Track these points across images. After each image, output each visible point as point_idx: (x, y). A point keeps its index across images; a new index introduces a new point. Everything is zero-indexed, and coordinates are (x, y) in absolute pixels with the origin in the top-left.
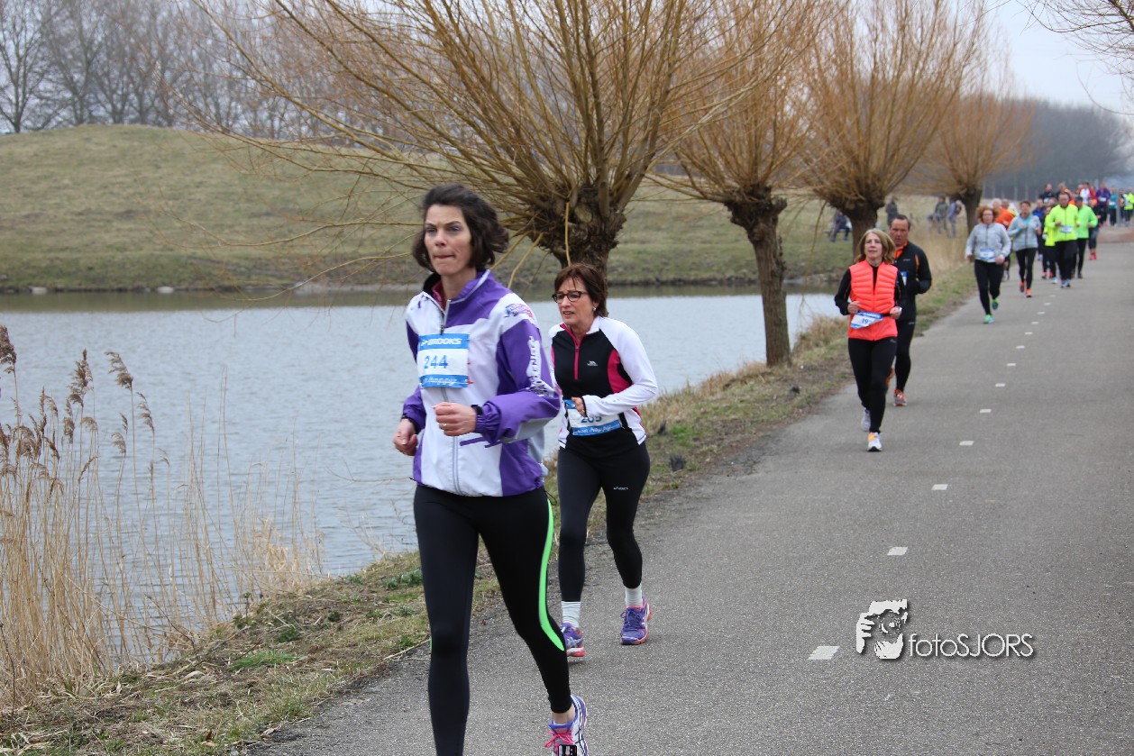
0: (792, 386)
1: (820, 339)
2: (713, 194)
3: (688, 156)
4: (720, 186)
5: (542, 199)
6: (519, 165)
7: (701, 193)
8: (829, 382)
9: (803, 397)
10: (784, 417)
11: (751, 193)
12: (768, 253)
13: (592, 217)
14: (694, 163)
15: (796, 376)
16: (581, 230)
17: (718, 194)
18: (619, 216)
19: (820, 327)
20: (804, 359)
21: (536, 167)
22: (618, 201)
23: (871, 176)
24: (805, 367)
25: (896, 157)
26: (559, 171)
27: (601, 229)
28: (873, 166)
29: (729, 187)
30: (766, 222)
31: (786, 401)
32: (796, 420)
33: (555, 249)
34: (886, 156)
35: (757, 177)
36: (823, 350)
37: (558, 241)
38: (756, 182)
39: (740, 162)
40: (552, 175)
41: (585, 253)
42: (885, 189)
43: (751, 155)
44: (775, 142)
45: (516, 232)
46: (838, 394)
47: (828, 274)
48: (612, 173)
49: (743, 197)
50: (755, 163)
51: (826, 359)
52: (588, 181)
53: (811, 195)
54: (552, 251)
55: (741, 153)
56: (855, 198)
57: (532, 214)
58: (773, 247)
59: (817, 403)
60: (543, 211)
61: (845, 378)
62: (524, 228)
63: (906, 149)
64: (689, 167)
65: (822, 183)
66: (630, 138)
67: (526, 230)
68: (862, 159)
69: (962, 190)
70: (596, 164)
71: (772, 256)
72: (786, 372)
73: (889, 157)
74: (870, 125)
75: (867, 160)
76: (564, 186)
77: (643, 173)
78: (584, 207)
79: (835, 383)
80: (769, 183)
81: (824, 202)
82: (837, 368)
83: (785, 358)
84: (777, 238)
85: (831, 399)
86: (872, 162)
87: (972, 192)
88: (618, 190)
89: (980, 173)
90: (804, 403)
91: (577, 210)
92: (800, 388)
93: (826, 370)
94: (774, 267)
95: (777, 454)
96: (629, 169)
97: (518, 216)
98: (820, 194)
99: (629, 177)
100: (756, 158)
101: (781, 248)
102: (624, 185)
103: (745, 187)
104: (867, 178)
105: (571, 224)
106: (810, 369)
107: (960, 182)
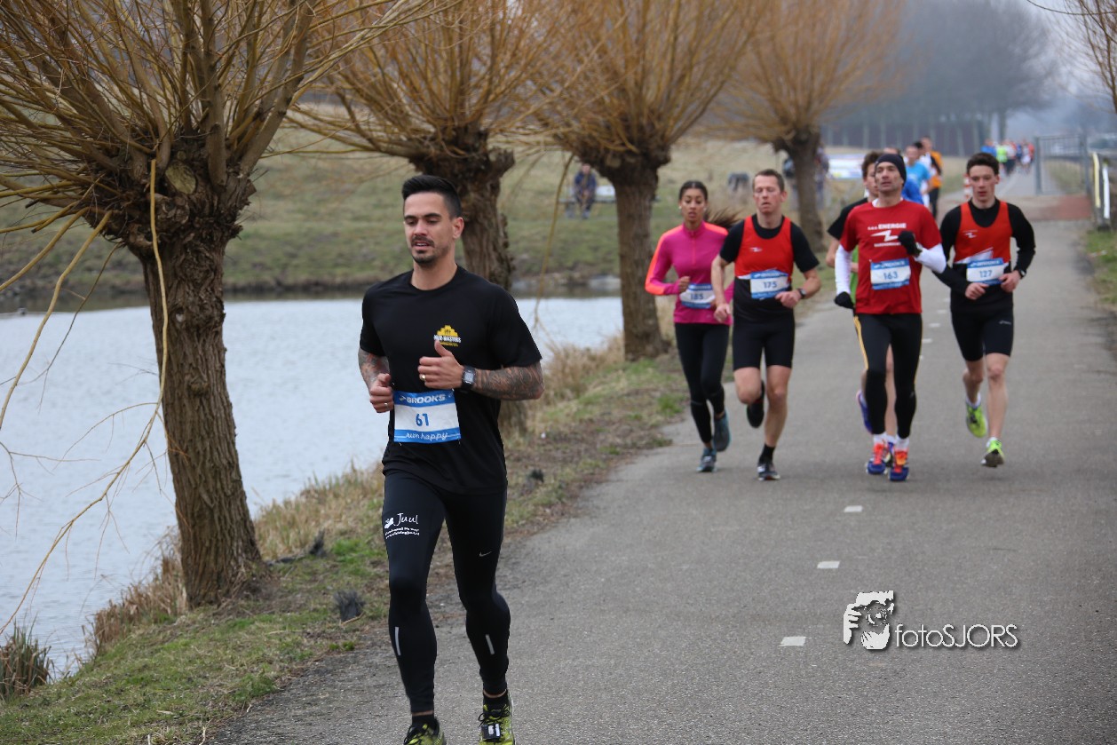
0: (531, 469)
1: (567, 386)
2: (390, 142)
3: (347, 78)
4: (403, 129)
5: (108, 152)
6: (64, 94)
7: (370, 140)
8: (589, 461)
9: (550, 488)
10: (521, 523)
11: (454, 142)
12: (485, 243)
13: (197, 185)
14: (358, 91)
15: (534, 451)
16: (178, 207)
17: (399, 143)
18: (243, 184)
19: (564, 366)
20: (543, 421)
21: (96, 97)
22: (240, 158)
23: (646, 111)
24: (547, 436)
25: (687, 80)
26: (134, 104)
27: (212, 205)
28: (650, 95)
29: (417, 131)
30: (479, 190)
31: (522, 495)
32: (542, 529)
33: (132, 239)
34: (671, 79)
35: (463, 114)
36: (574, 406)
37: (137, 226)
38: (463, 124)
39: (435, 87)
40: (127, 113)
41: (185, 247)
42: (670, 133)
43: (453, 76)
44: (494, 57)
45: (60, 210)
46: (607, 481)
47: (567, 273)
48: (228, 111)
49: (441, 149)
50: (461, 91)
51: (581, 421)
52: (188, 122)
53: (546, 144)
54: (126, 243)
55: (436, 72)
56: (621, 149)
57: (90, 179)
58: (492, 232)
59: (574, 497)
60: (110, 174)
61: (617, 454)
62: (75, 203)
63: (702, 66)
64: (348, 97)
65: (568, 125)
66: (259, 50)
67: (80, 206)
68: (631, 84)
69: (788, 132)
70: (202, 95)
71: (491, 248)
72: (518, 444)
73: (676, 78)
74: (644, 25)
75: (639, 85)
76: (146, 132)
77: (282, 109)
78: (182, 167)
79: (601, 464)
80: (486, 122)
81: (568, 155)
82: (602, 437)
83: (514, 420)
84: (500, 218)
85: (598, 490)
86: (648, 89)
87: (804, 137)
88: (240, 139)
89: (815, 106)
90: (553, 499)
91: (169, 173)
92: (544, 471)
93: (583, 440)
94: (495, 266)
95: (516, 587)
96: (257, 102)
97: (64, 182)
98: (563, 142)
99: (259, 116)
100: (462, 83)
101: (505, 234)
102: (250, 130)
103: (444, 130)
104: (640, 114)
105: (159, 196)
106: (556, 438)
107: (784, 120)
